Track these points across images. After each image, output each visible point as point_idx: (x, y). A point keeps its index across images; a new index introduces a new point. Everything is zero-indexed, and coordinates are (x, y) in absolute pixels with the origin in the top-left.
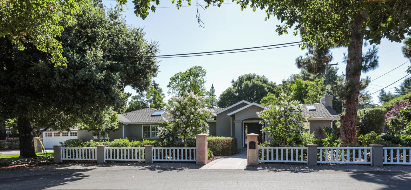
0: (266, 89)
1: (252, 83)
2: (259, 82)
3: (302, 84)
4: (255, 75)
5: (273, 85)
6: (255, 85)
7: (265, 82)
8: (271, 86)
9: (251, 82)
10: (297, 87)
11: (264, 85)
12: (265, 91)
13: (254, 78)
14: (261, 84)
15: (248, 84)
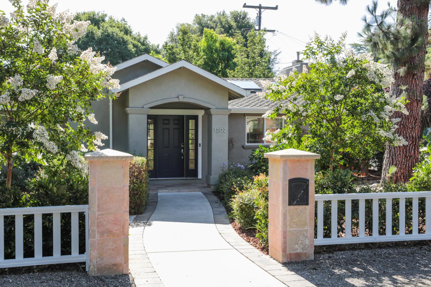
0: (130, 46)
1: (101, 31)
2: (116, 30)
3: (215, 41)
4: (106, 15)
5: (142, 41)
6: (108, 35)
7: (127, 32)
8: (139, 41)
9: (99, 28)
10: (206, 44)
11: (126, 38)
12: (129, 51)
13: (103, 21)
14: (121, 34)
15: (92, 32)
